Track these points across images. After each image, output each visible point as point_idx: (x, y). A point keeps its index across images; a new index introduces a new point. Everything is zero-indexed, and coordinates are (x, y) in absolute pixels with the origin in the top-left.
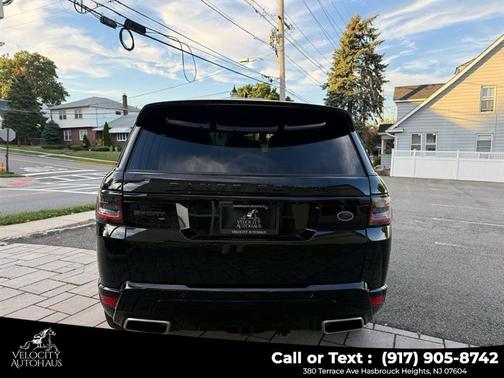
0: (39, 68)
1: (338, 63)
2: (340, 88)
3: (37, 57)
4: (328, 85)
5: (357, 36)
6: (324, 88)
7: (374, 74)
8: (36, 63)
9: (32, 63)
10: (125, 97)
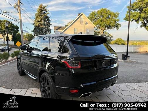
1: (37, 17)
2: (38, 25)
4: (34, 24)
5: (42, 10)
6: (33, 24)
7: (47, 22)
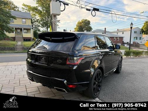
0: (86, 23)
3: (86, 20)
8: (86, 22)
9: (85, 22)
10: (105, 29)
